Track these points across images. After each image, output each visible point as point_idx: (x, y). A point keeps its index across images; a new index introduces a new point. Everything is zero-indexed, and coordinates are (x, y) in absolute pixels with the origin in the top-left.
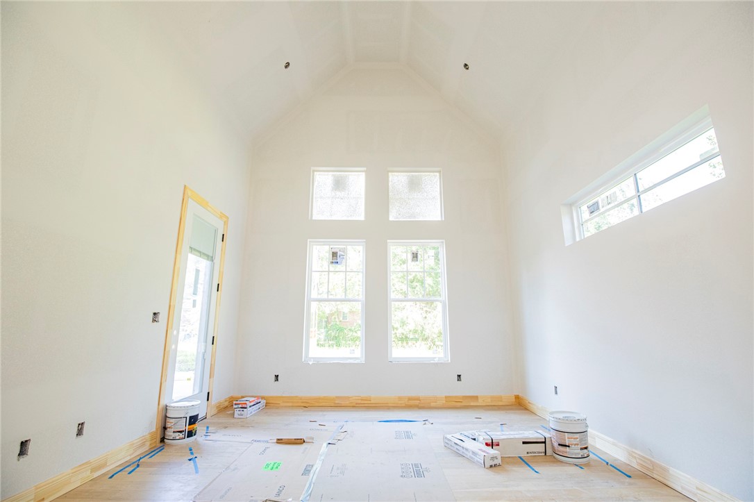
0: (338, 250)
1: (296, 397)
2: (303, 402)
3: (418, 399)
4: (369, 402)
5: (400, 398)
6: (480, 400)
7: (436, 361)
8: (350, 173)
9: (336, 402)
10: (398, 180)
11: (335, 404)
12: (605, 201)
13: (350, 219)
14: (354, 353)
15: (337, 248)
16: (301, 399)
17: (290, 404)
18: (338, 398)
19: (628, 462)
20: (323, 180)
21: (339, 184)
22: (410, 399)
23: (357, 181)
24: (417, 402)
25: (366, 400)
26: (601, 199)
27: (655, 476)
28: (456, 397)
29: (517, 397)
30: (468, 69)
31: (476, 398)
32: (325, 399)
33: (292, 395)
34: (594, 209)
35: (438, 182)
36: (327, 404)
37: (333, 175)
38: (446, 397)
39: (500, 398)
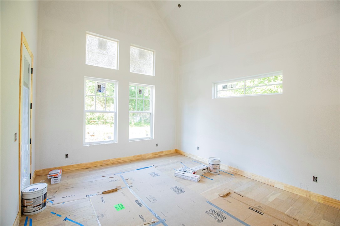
0: (101, 84)
1: (80, 164)
2: (84, 166)
3: (141, 156)
4: (120, 160)
5: (134, 157)
6: (164, 153)
7: (148, 139)
8: (109, 41)
9: (103, 163)
10: (134, 51)
11: (103, 164)
12: (231, 86)
13: (108, 67)
14: (111, 138)
15: (100, 83)
16: (83, 165)
17: (77, 169)
18: (104, 161)
19: (228, 170)
20: (92, 40)
21: (102, 46)
22: (138, 156)
23: (113, 46)
24: (140, 157)
25: (119, 160)
26: (229, 85)
27: (238, 174)
28: (155, 153)
29: (176, 150)
30: (180, 7)
31: (162, 152)
32: (97, 162)
33: (78, 164)
34: (225, 87)
35: (153, 56)
36: (98, 165)
37: (99, 39)
38: (152, 153)
39: (170, 151)
